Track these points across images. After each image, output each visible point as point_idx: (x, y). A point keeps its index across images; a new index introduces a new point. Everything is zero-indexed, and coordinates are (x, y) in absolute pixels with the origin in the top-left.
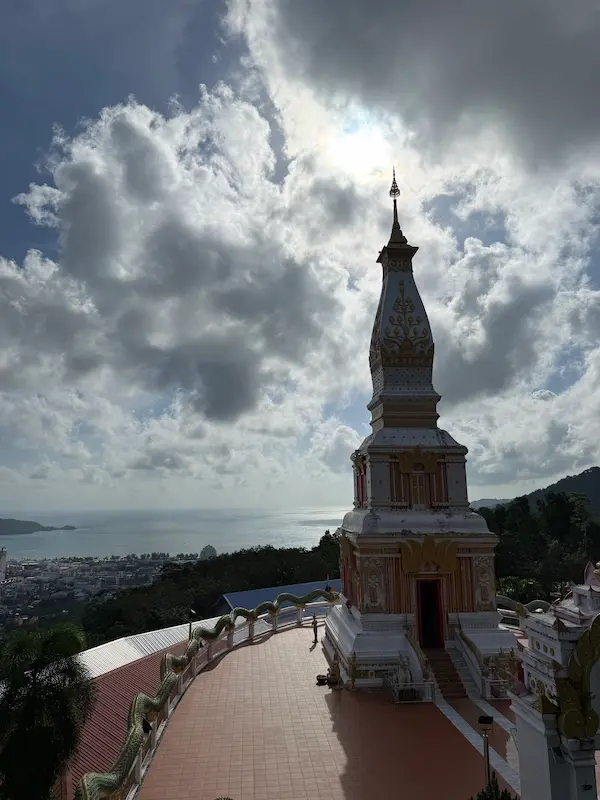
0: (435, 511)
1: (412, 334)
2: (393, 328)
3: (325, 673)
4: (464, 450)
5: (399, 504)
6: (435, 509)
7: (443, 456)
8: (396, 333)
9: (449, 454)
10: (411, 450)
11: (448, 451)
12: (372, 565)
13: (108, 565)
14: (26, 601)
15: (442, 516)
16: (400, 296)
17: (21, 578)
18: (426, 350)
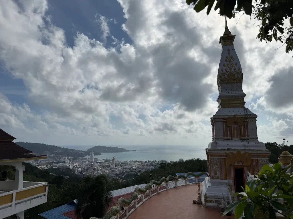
0: (242, 141)
1: (233, 70)
2: (224, 68)
3: (196, 200)
4: (256, 116)
5: (227, 138)
6: (242, 140)
7: (246, 118)
8: (226, 70)
9: (249, 118)
10: (232, 117)
11: (248, 116)
12: (214, 161)
13: (147, 164)
14: (122, 175)
15: (245, 143)
16: (228, 56)
17: (120, 167)
18: (239, 76)
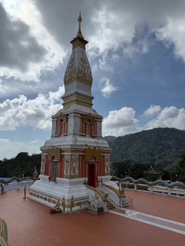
0: (93, 138)
1: (86, 72)
4: (102, 118)
5: (82, 134)
7: (97, 118)
8: (81, 69)
10: (88, 114)
12: (75, 158)
18: (90, 79)
